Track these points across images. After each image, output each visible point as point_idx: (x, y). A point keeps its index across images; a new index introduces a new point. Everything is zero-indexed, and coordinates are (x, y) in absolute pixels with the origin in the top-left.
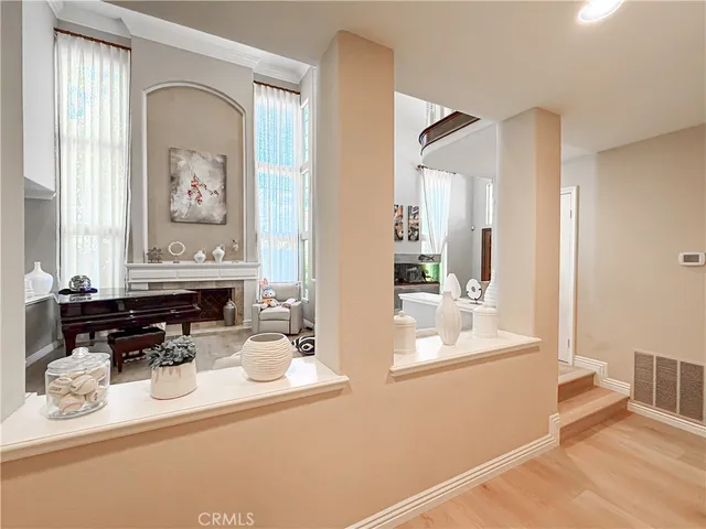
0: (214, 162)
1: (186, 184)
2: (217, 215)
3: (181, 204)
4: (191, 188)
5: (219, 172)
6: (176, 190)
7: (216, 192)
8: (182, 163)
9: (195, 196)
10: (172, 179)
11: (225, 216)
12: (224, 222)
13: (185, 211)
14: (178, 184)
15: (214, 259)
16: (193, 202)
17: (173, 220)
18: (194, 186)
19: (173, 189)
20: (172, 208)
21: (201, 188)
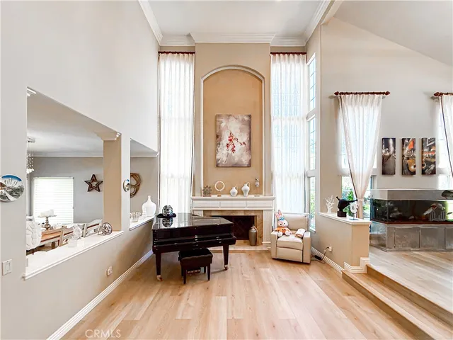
0: (243, 121)
1: (225, 140)
2: (245, 161)
3: (223, 154)
4: (228, 142)
5: (246, 128)
6: (220, 144)
7: (244, 143)
8: (223, 125)
9: (231, 147)
10: (217, 136)
11: (250, 161)
12: (249, 166)
13: (225, 159)
14: (221, 140)
15: (243, 194)
16: (230, 152)
17: (217, 166)
18: (230, 140)
19: (218, 144)
20: (217, 157)
21: (235, 142)
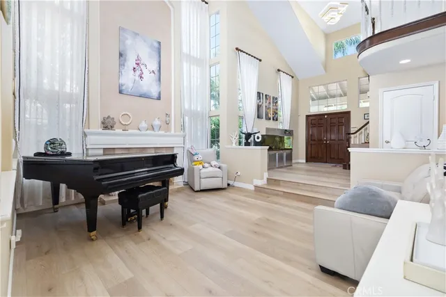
0: (151, 46)
1: (131, 63)
2: (154, 92)
3: (128, 79)
4: (135, 66)
5: (155, 54)
6: (124, 65)
7: (153, 72)
8: (129, 42)
9: (138, 73)
10: (121, 55)
11: (160, 93)
12: (159, 98)
13: (131, 85)
14: (125, 60)
15: (153, 129)
16: (137, 78)
17: (120, 92)
18: (138, 64)
19: (122, 65)
20: (120, 81)
21: (143, 67)
